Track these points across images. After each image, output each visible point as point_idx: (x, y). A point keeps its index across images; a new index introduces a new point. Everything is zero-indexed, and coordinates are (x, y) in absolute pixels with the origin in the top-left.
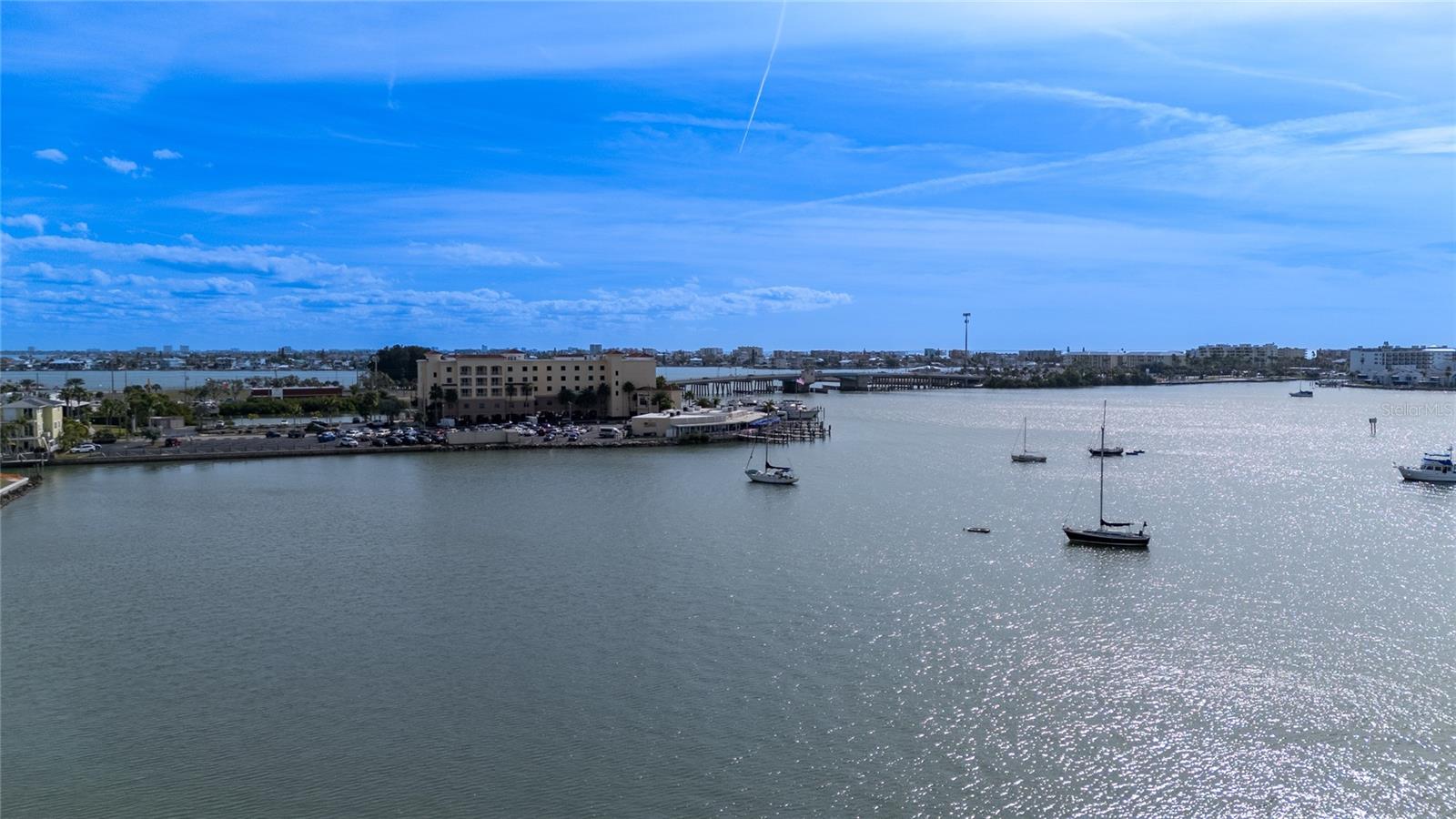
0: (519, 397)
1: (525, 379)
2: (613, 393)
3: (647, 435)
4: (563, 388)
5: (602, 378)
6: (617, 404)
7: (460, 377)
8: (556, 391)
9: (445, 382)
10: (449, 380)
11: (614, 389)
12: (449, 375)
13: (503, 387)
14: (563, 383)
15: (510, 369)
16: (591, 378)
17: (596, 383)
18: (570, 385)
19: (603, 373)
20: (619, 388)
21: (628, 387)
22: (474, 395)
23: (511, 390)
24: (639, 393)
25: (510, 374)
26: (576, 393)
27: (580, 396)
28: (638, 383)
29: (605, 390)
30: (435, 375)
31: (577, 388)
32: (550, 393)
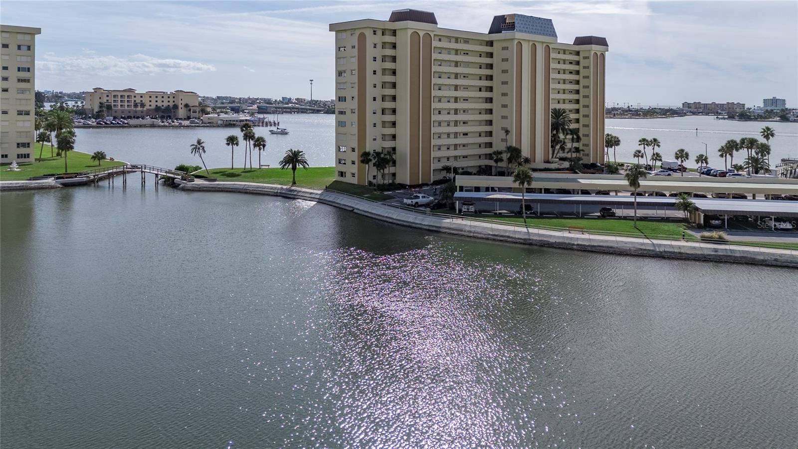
0: (139, 108)
1: (141, 101)
2: (180, 108)
3: (209, 123)
4: (156, 106)
5: (174, 102)
6: (182, 112)
7: (113, 99)
8: (153, 107)
9: (106, 101)
10: (107, 101)
11: (180, 106)
12: (108, 98)
13: (132, 104)
14: (157, 103)
15: (135, 97)
16: (169, 102)
17: (171, 104)
18: (159, 104)
19: (174, 99)
20: (182, 106)
21: (186, 106)
22: (119, 107)
23: (136, 105)
24: (192, 108)
25: (135, 99)
26: (163, 107)
27: (164, 109)
28: (191, 104)
29: (176, 107)
30: (100, 98)
31: (163, 106)
32: (150, 107)
